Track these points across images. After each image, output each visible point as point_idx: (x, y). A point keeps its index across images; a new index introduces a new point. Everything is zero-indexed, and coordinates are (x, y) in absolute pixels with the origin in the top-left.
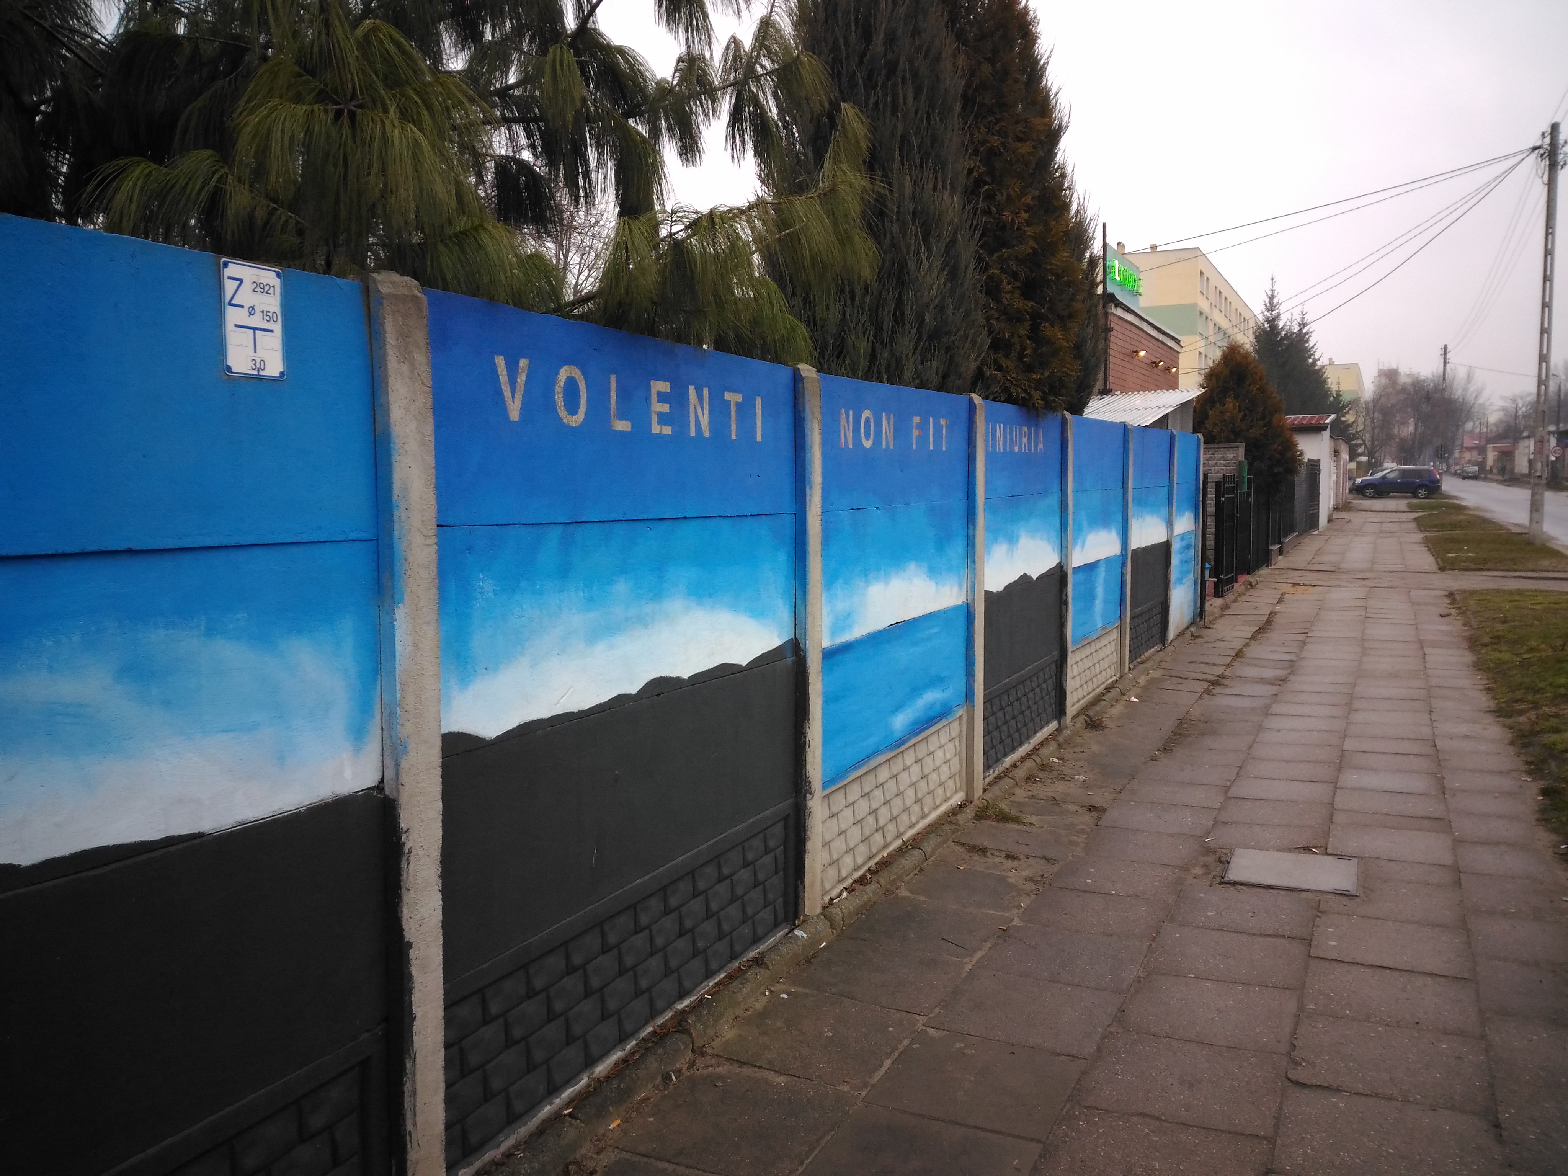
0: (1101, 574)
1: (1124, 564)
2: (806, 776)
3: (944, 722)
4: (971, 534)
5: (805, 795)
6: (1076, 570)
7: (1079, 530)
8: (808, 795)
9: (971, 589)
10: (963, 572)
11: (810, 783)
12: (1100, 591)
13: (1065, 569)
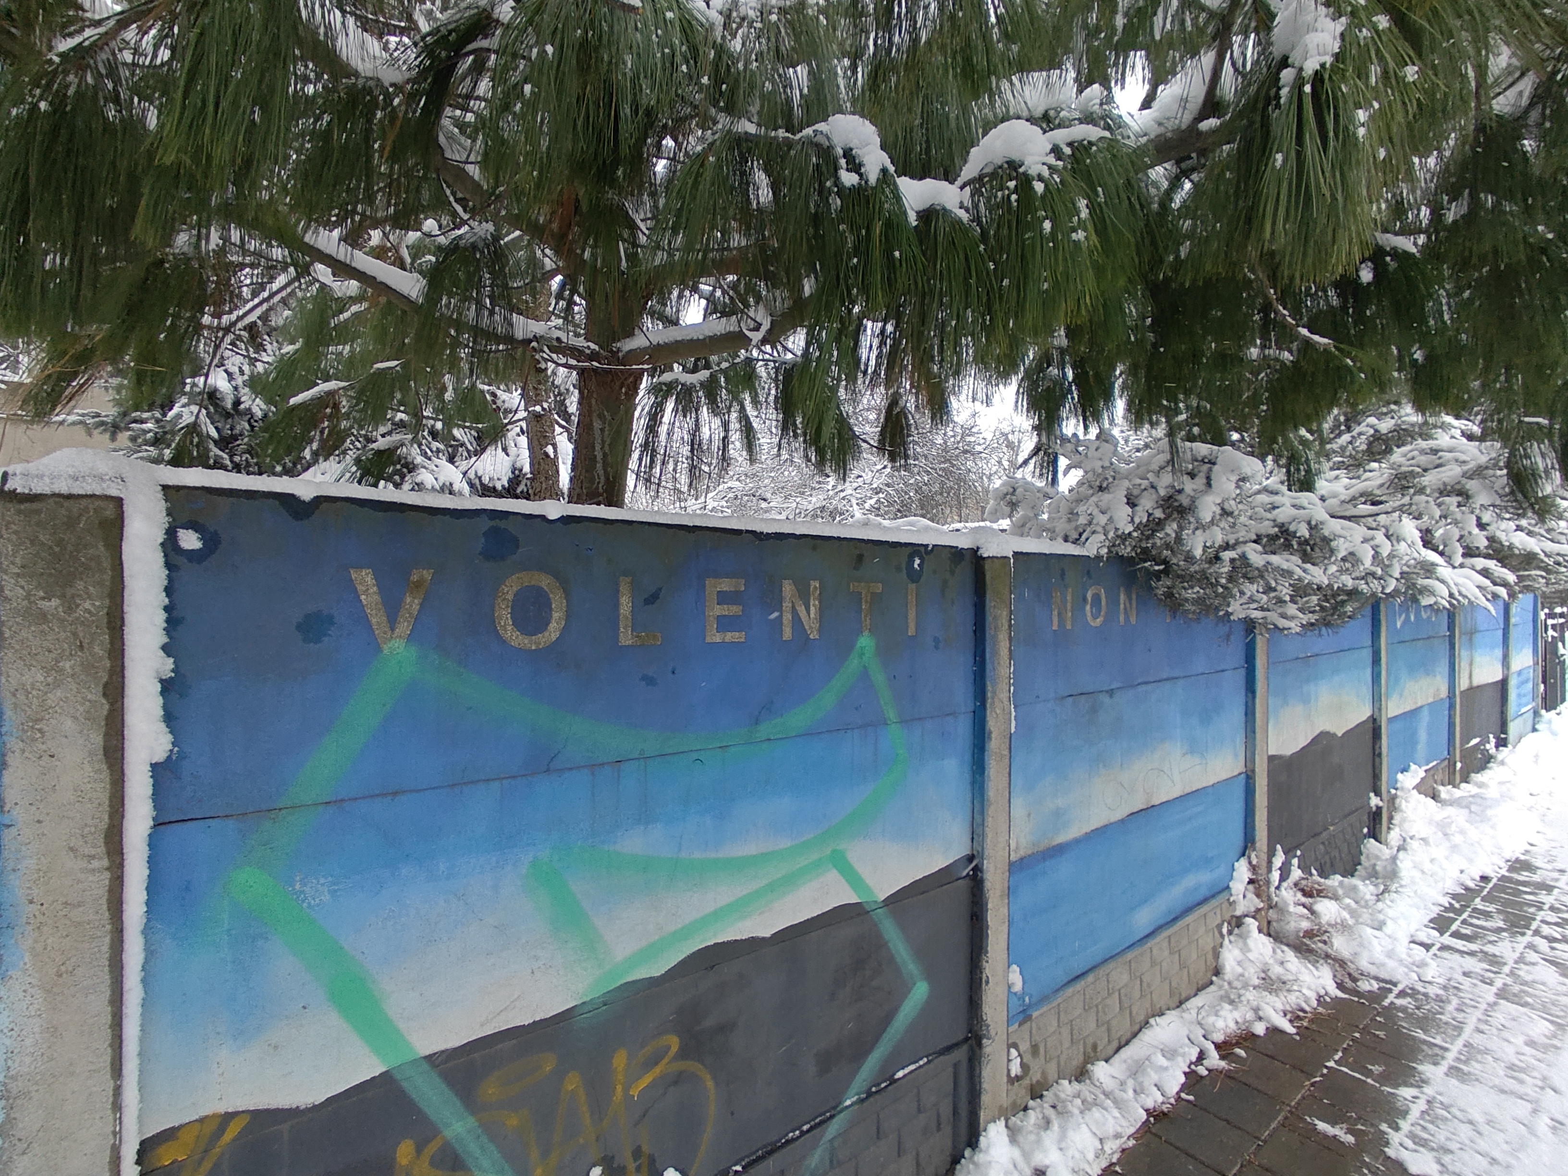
0: (1424, 718)
1: (1452, 707)
4: (1250, 701)
6: (1390, 720)
7: (1395, 678)
8: (984, 1041)
9: (1250, 758)
10: (1240, 742)
11: (987, 1023)
12: (1422, 736)
13: (1378, 720)
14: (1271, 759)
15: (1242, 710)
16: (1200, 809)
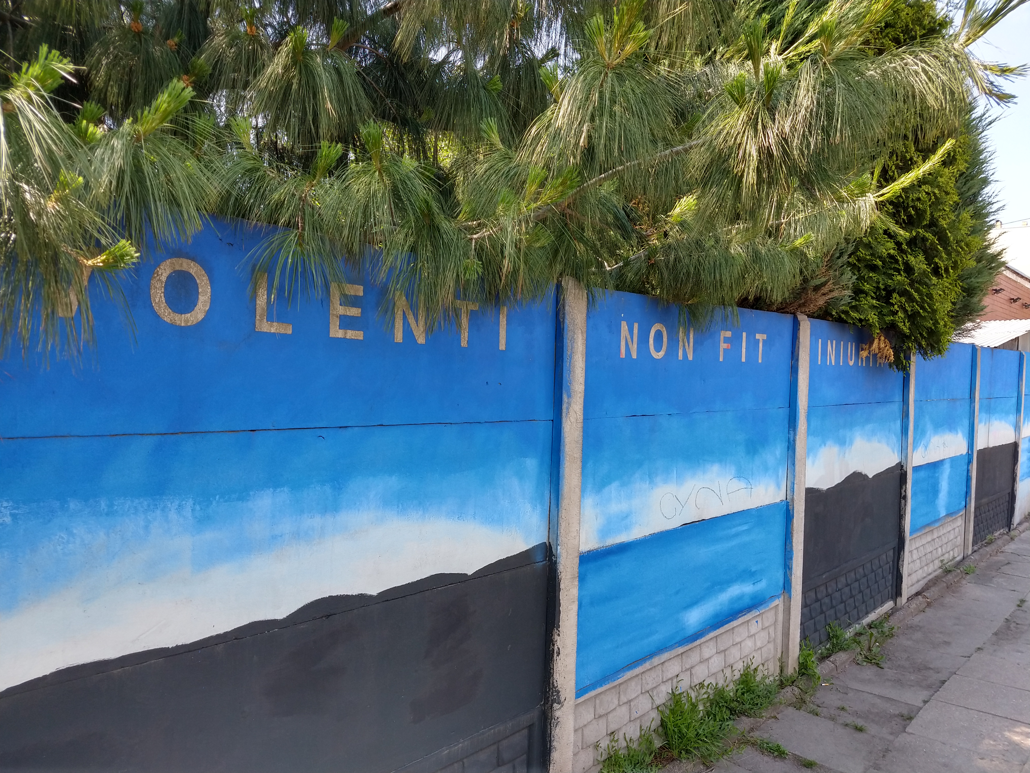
0: (946, 471)
1: (970, 462)
2: (553, 685)
3: (755, 613)
4: (792, 439)
5: (552, 705)
6: (916, 469)
7: (921, 433)
8: (555, 705)
9: (791, 489)
10: (782, 473)
11: (558, 692)
12: (944, 486)
13: (904, 468)
14: (809, 491)
15: (785, 445)
16: (745, 527)
